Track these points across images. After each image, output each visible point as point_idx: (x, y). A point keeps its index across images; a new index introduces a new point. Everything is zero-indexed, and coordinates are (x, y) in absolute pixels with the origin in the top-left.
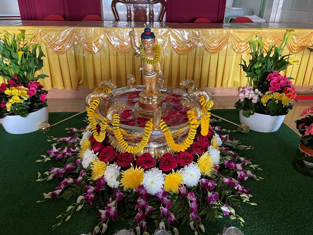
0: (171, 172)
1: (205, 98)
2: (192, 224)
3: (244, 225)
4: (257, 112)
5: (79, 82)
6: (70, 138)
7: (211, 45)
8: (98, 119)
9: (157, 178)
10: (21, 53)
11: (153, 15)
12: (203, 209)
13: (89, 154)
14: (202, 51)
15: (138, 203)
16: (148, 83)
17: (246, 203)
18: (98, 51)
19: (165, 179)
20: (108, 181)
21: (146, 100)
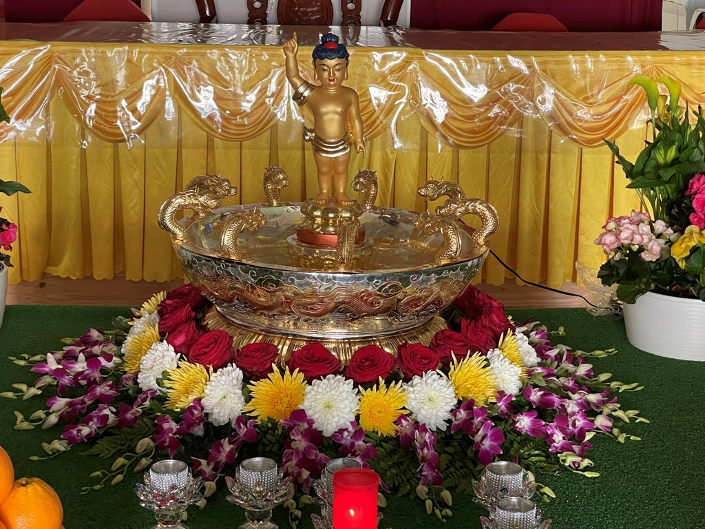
0: (377, 383)
9: (338, 395)
14: (547, 132)
18: (139, 132)
19: (360, 400)
20: (212, 409)
21: (319, 220)
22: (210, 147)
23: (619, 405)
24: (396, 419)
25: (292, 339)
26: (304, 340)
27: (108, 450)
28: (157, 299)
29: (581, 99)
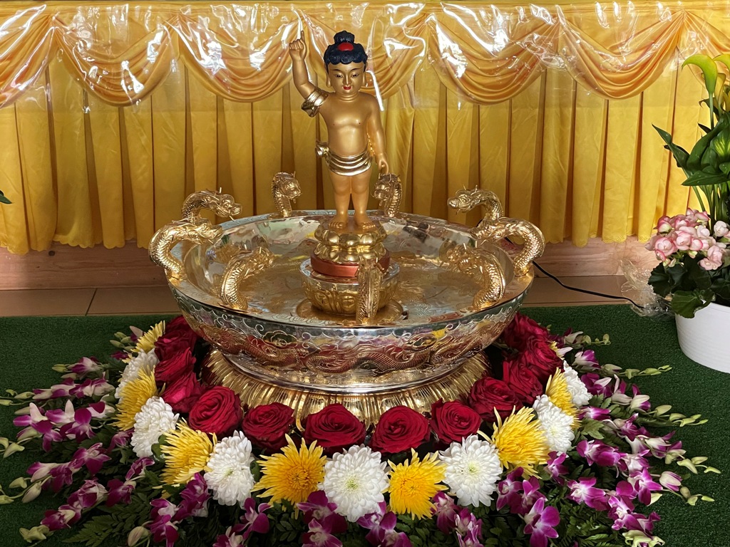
0: (409, 456)
4: (716, 301)
6: (75, 385)
7: (606, 64)
14: (572, 85)
16: (343, 194)
18: (143, 96)
19: (389, 476)
20: (217, 486)
21: (336, 248)
22: (219, 109)
23: (684, 452)
24: (432, 496)
25: (309, 393)
26: (323, 395)
27: (97, 534)
28: (155, 333)
29: (608, 48)
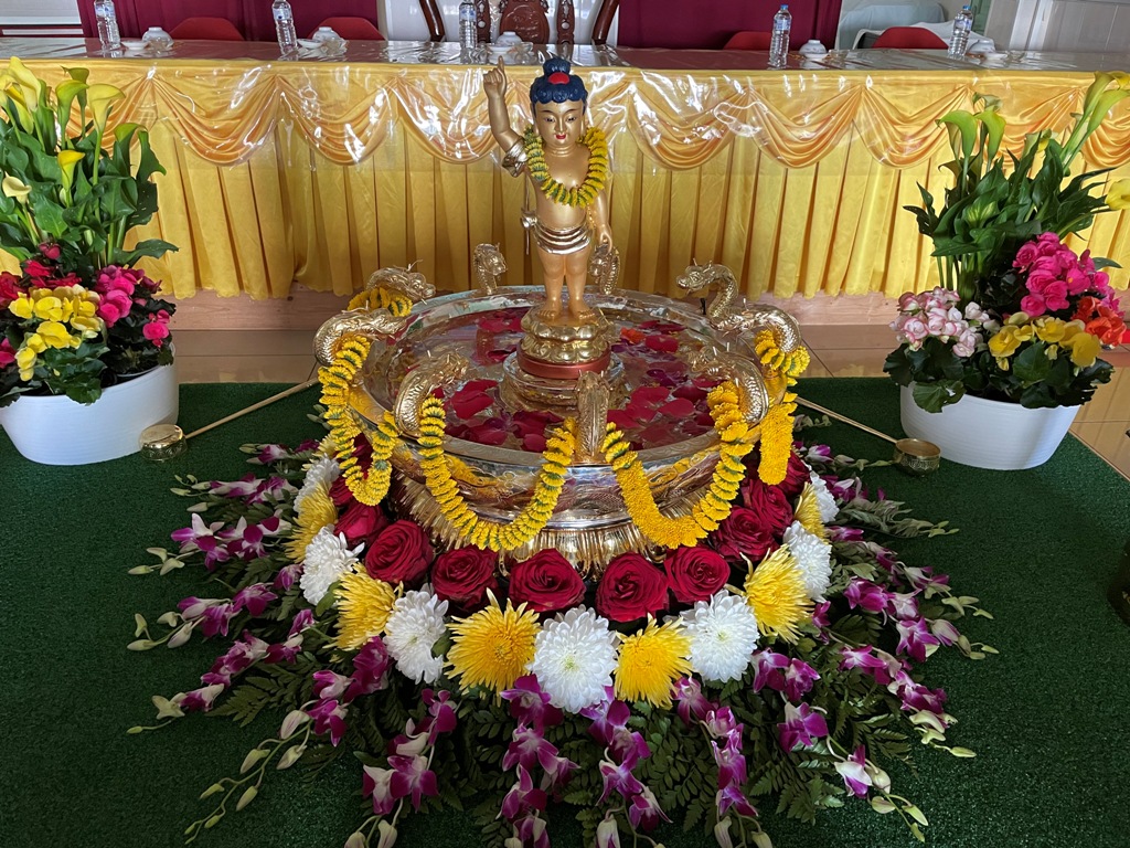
0: (643, 624)
1: (778, 337)
2: (722, 828)
3: (925, 836)
4: (971, 393)
5: (297, 270)
6: (258, 482)
7: (789, 134)
8: (361, 416)
9: (586, 648)
10: (69, 159)
11: (571, 18)
12: (766, 769)
13: (329, 550)
14: (757, 153)
15: (514, 747)
16: (556, 276)
17: (932, 748)
18: (364, 158)
19: (619, 652)
20: (399, 655)
21: (547, 343)
23: (951, 588)
27: (250, 704)
29: (791, 119)
